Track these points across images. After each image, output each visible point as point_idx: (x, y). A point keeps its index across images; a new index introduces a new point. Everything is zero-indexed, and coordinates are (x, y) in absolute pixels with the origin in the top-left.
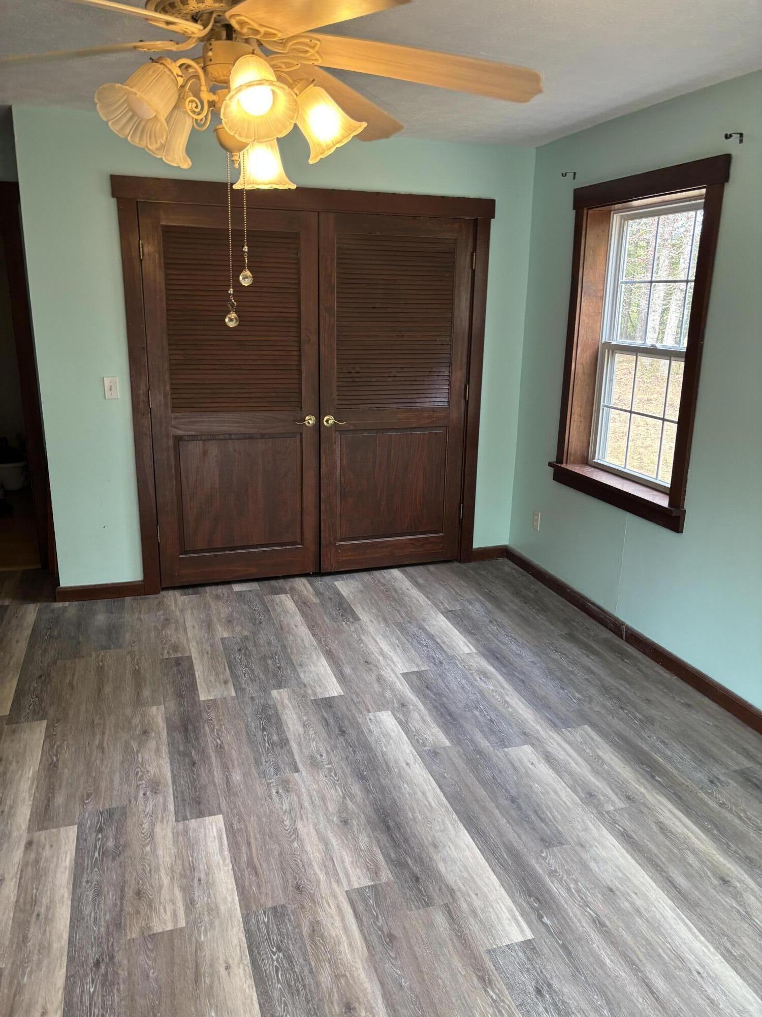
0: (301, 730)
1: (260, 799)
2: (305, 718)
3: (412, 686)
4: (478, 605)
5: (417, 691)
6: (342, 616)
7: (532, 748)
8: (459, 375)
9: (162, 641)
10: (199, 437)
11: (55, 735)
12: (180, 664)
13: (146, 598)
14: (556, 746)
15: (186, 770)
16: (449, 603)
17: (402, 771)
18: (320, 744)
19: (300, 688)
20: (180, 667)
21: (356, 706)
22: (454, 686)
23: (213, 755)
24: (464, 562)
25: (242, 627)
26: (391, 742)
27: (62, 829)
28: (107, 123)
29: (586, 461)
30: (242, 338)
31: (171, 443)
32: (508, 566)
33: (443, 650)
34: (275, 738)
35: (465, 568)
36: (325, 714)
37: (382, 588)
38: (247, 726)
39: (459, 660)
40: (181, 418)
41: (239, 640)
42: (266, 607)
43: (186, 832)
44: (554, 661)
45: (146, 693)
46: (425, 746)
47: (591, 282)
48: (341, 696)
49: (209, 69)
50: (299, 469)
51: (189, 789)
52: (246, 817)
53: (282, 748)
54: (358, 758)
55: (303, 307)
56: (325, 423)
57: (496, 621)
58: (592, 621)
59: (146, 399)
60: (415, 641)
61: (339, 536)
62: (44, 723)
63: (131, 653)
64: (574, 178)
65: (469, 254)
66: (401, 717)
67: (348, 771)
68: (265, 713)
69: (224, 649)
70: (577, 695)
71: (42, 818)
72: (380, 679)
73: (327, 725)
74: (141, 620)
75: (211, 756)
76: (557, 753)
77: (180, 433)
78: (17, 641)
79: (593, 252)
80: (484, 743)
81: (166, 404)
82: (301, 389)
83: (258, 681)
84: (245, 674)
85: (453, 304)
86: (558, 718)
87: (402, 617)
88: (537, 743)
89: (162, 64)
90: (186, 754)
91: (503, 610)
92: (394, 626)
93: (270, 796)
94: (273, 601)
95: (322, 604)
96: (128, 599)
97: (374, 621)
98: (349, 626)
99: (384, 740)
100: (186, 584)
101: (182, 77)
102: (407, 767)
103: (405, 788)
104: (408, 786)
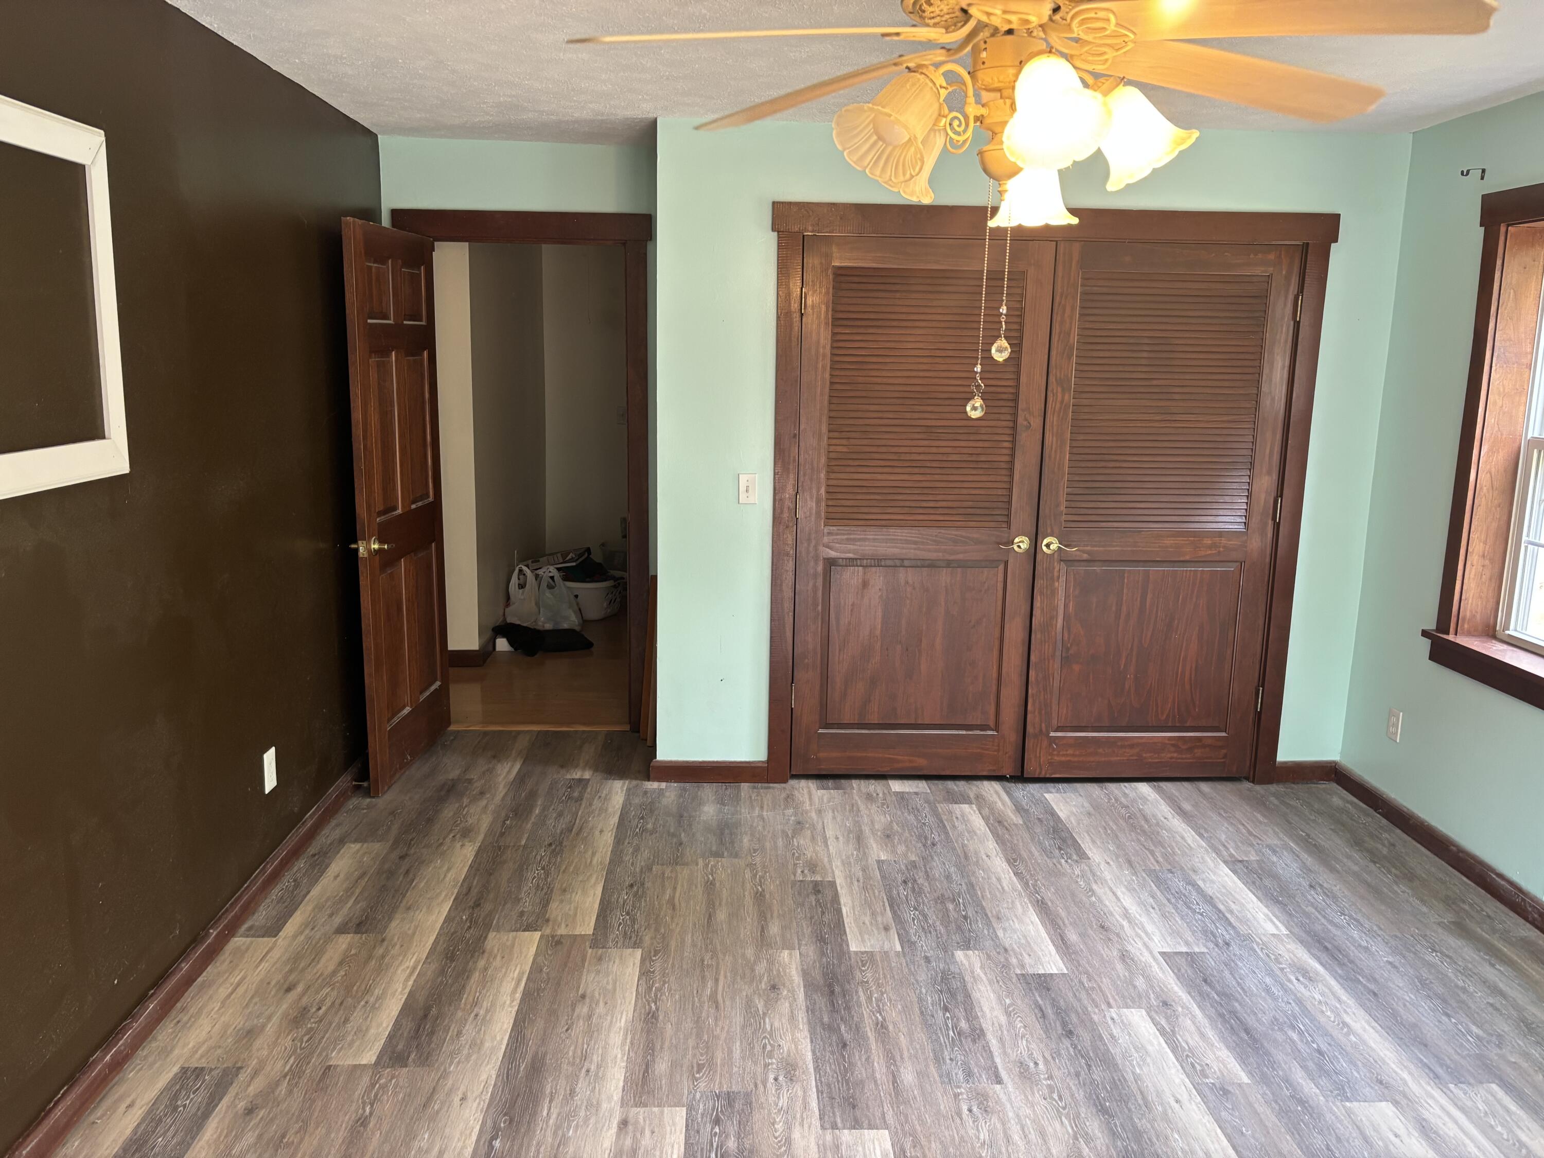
0: (1003, 1019)
1: (944, 1116)
2: (1008, 1001)
3: (1179, 976)
4: (1287, 857)
5: (1189, 985)
6: (1060, 849)
7: (1395, 1109)
8: (1265, 483)
9: (794, 854)
10: (859, 562)
11: (653, 972)
12: (819, 891)
13: (769, 788)
14: (1438, 1111)
15: (833, 1053)
16: (1237, 848)
17: (1170, 1111)
18: (1033, 1046)
19: (999, 953)
20: (820, 896)
21: (1088, 994)
22: (1251, 984)
23: (871, 1035)
24: (1261, 782)
25: (907, 846)
26: (1148, 1060)
27: (666, 1109)
28: (842, 152)
29: (1491, 633)
30: (933, 423)
31: (820, 568)
32: (1339, 797)
33: (1230, 924)
34: (963, 1024)
35: (1262, 792)
36: (1039, 999)
37: (1123, 811)
38: (920, 1000)
39: (1258, 944)
40: (837, 534)
41: (903, 867)
42: (942, 821)
43: (837, 1147)
44: (1430, 965)
45: (774, 929)
46: (1207, 1077)
47: (1510, 340)
48: (1063, 974)
49: (980, 75)
50: (999, 615)
51: (838, 1082)
52: (924, 1141)
53: (974, 1041)
54: (1095, 1077)
55: (1023, 379)
56: (1044, 548)
57: (1321, 886)
58: (1498, 904)
59: (792, 506)
60: (1181, 902)
61: (1055, 722)
62: (638, 953)
63: (751, 866)
64: (1482, 178)
65: (1291, 297)
66: (1163, 1022)
67: (1080, 1095)
68: (946, 984)
69: (882, 877)
70: (1474, 1029)
71: (639, 1089)
72: (1124, 956)
73: (1044, 1016)
74: (763, 819)
75: (868, 1038)
76: (1441, 1125)
77: (833, 554)
78: (601, 831)
79: (1515, 292)
80: (1309, 1088)
81: (818, 513)
82: (1010, 496)
83: (934, 933)
84: (914, 920)
85: (1260, 374)
86: (1441, 1065)
87: (1157, 862)
88: (1404, 1102)
89: (922, 73)
90: (831, 1029)
91: (1332, 870)
92: (1144, 875)
93: (959, 1114)
94: (950, 812)
95: (1027, 826)
96: (745, 786)
97: (1112, 863)
98: (1071, 866)
99: (1136, 1055)
100: (824, 773)
101: (946, 88)
102: (1176, 1106)
103: (1176, 1141)
104: (1181, 1137)
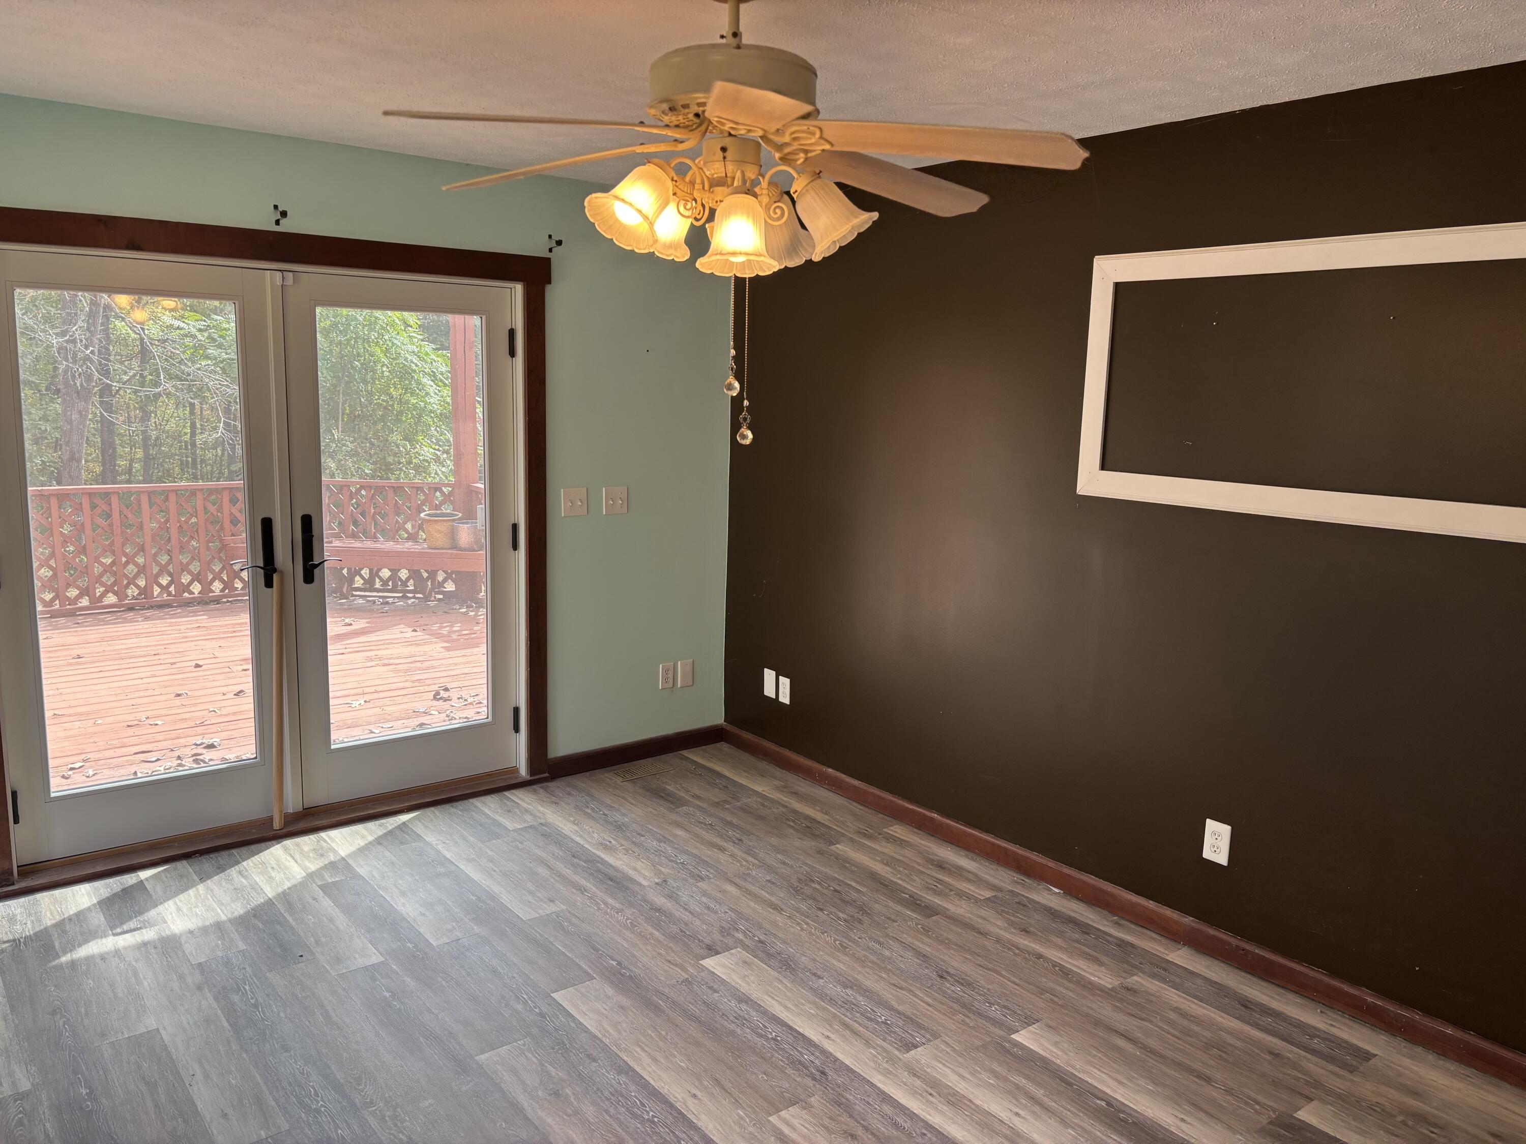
102: (694, 1091)
103: (682, 1061)
104: (680, 1066)
